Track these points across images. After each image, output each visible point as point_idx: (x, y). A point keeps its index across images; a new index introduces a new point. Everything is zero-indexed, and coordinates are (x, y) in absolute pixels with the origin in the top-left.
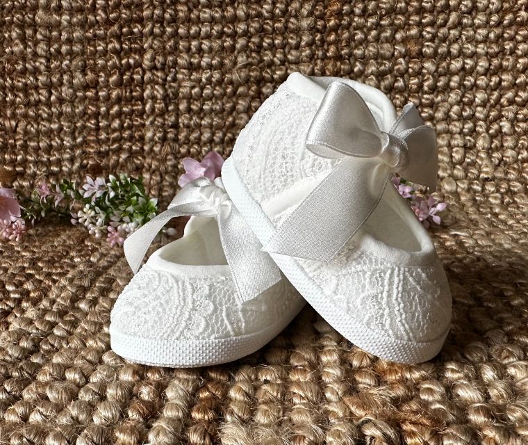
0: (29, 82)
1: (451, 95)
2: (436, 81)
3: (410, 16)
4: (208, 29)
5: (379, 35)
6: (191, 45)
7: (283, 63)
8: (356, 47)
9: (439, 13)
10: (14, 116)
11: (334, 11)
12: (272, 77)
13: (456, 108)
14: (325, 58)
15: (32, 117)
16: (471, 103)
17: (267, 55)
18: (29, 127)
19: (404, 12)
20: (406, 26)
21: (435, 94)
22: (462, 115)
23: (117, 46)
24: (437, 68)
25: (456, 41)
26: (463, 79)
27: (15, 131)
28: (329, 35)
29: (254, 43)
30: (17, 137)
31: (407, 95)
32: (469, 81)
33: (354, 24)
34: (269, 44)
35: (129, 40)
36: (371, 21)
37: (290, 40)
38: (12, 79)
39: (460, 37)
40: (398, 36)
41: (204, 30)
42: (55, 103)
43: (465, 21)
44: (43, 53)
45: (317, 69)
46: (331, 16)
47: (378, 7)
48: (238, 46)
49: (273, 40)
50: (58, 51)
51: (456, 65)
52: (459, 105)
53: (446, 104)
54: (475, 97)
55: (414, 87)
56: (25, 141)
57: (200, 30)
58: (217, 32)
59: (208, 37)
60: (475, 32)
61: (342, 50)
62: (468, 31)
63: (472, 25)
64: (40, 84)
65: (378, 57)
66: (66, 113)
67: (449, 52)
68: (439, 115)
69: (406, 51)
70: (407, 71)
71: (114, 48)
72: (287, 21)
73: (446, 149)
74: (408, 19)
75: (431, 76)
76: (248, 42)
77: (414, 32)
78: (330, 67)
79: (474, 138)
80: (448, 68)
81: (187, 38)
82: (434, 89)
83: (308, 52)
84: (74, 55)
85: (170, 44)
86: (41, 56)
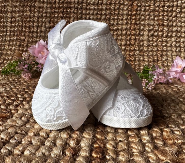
0: (31, 25)
1: (173, 39)
2: (168, 34)
3: (160, 12)
4: (93, 12)
5: (149, 18)
6: (86, 17)
7: (117, 24)
8: (142, 21)
9: (169, 12)
10: (24, 35)
11: (135, 9)
12: (113, 29)
13: (174, 43)
14: (131, 24)
15: (31, 36)
16: (179, 42)
17: (112, 22)
18: (29, 39)
19: (158, 11)
20: (159, 15)
21: (167, 38)
22: (176, 45)
23: (62, 15)
24: (168, 29)
25: (175, 21)
26: (177, 34)
27: (24, 40)
28: (133, 16)
29: (108, 17)
30: (25, 42)
31: (158, 38)
32: (179, 35)
33: (141, 14)
34: (113, 18)
35: (66, 13)
36: (147, 13)
37: (120, 18)
38: (25, 23)
39: (176, 20)
40: (156, 19)
41: (91, 12)
42: (39, 32)
43: (178, 15)
44: (37, 16)
45: (129, 27)
46: (134, 10)
47: (149, 9)
48: (102, 18)
49: (114, 17)
50: (42, 16)
51: (174, 29)
52: (175, 42)
53: (171, 41)
54: (181, 40)
55: (160, 35)
56: (28, 44)
57: (90, 12)
58: (96, 13)
59: (93, 14)
60: (181, 19)
61: (137, 21)
62: (179, 19)
63: (180, 17)
64: (35, 26)
65: (149, 25)
66: (42, 36)
67: (172, 25)
68: (169, 45)
69: (158, 23)
70: (158, 30)
71: (61, 16)
72: (119, 11)
73: (170, 56)
74: (159, 13)
75: (166, 32)
76: (106, 17)
77: (161, 18)
78: (133, 27)
79: (180, 53)
80: (172, 30)
81: (85, 14)
82: (167, 36)
83: (126, 21)
84: (47, 17)
85: (79, 16)
86: (36, 17)
